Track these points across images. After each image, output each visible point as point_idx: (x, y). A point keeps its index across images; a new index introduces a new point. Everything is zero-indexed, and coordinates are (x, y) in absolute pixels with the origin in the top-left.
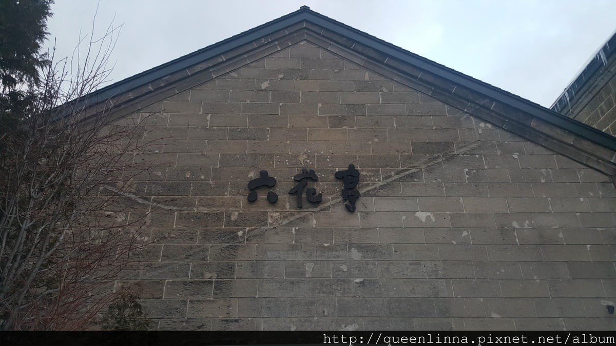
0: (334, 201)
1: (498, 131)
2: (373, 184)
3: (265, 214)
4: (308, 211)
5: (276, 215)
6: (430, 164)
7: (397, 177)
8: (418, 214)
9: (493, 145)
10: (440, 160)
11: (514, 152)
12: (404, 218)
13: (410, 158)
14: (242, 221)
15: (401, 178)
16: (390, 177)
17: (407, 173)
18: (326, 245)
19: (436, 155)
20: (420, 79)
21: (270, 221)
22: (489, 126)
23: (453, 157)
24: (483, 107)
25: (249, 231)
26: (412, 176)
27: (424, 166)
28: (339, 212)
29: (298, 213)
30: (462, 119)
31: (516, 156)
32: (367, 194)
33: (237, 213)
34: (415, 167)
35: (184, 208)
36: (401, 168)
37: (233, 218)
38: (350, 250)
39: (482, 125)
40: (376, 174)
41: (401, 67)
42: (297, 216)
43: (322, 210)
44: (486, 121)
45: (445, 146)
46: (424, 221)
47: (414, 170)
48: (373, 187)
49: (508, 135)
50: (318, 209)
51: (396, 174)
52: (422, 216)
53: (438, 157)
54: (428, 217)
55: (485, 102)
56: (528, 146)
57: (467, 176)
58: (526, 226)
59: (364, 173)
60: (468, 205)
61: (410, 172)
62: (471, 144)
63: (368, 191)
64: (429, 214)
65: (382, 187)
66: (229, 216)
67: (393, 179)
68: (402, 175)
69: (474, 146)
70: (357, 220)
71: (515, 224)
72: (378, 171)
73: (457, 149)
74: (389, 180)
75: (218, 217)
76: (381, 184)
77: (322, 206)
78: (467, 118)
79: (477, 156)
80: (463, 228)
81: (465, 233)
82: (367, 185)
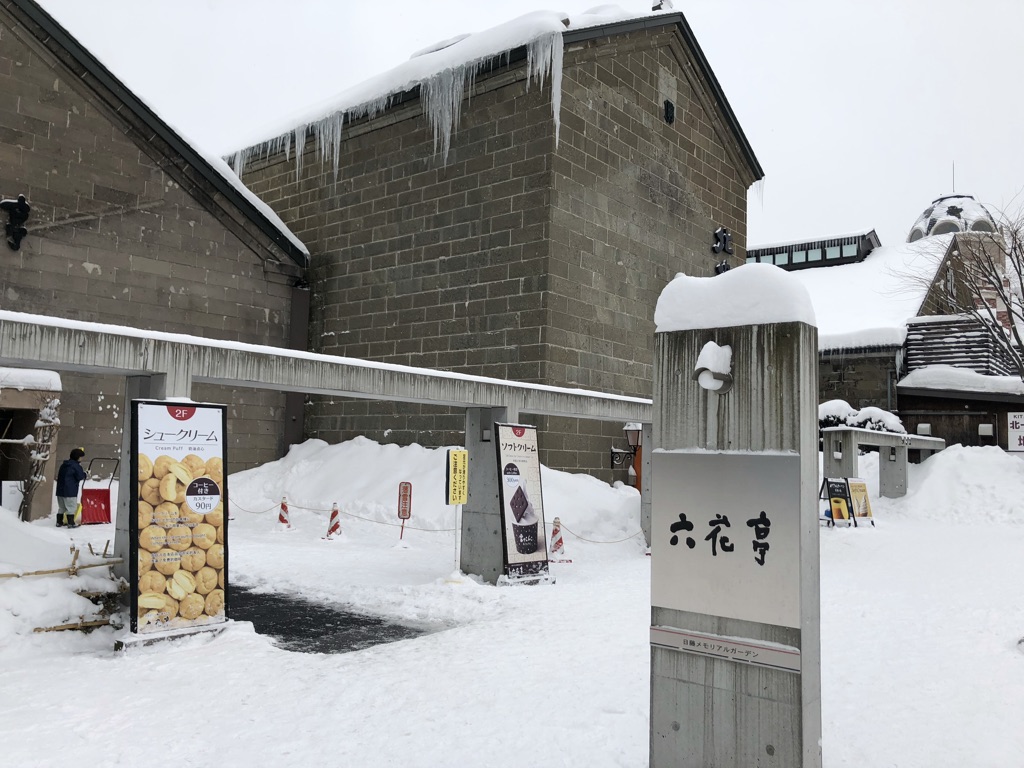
1: (184, 193)
2: (43, 223)
6: (109, 214)
7: (72, 220)
8: (86, 265)
9: (175, 208)
10: (120, 212)
11: (192, 219)
12: (70, 266)
13: (89, 202)
15: (76, 223)
16: (63, 218)
17: (82, 218)
19: (117, 205)
20: (119, 113)
22: (177, 186)
23: (133, 212)
24: (176, 166)
26: (87, 223)
27: (102, 215)
30: (152, 171)
31: (192, 224)
32: (34, 233)
34: (93, 214)
36: (77, 211)
39: (170, 183)
40: (49, 212)
41: (100, 89)
44: (175, 181)
45: (128, 198)
46: (90, 271)
47: (91, 217)
48: (43, 227)
49: (191, 200)
51: (71, 217)
53: (119, 208)
54: (95, 269)
55: (179, 161)
56: (206, 216)
57: (143, 235)
58: (181, 292)
59: (35, 209)
60: (135, 263)
61: (87, 218)
62: (153, 202)
63: (37, 230)
64: (97, 266)
65: (53, 229)
67: (67, 222)
68: (78, 219)
69: (157, 204)
70: (19, 260)
71: (172, 289)
72: (51, 209)
73: (140, 204)
74: (62, 222)
76: (53, 225)
78: (158, 172)
79: (157, 216)
80: (126, 285)
81: (126, 290)
82: (37, 223)
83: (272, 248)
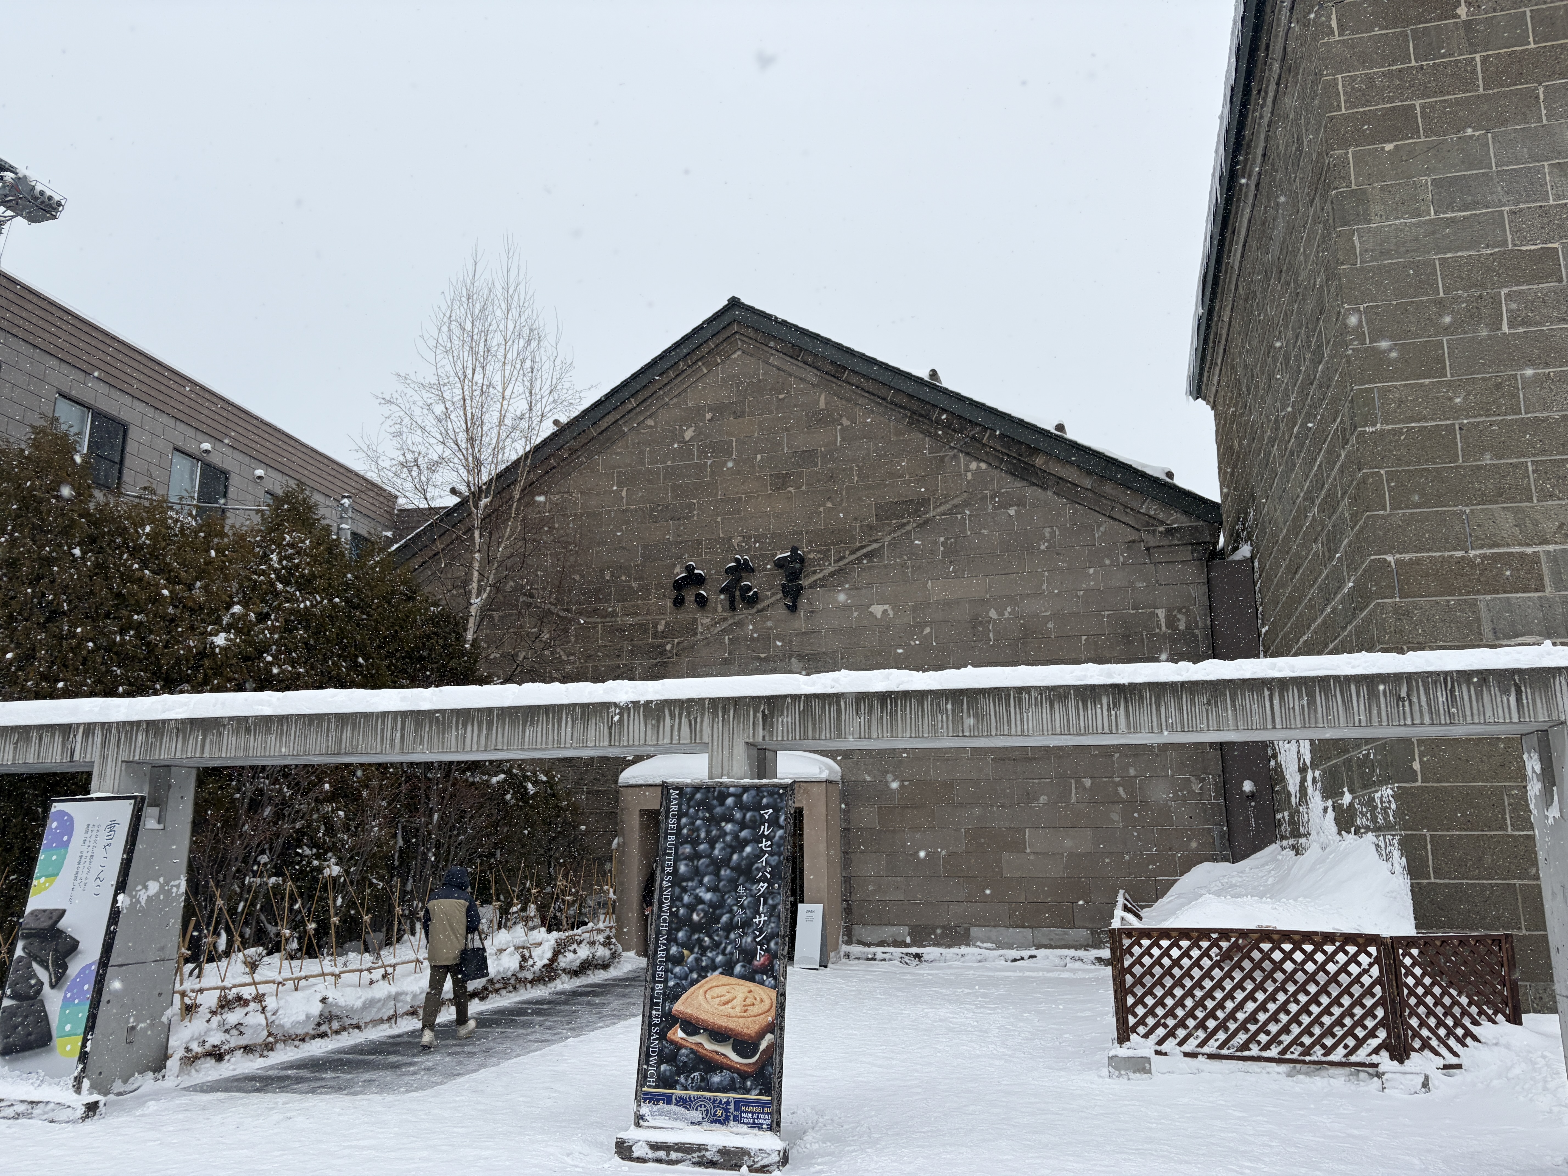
0: (774, 599)
1: (996, 473)
2: (821, 570)
3: (695, 621)
4: (743, 613)
5: (706, 621)
6: (896, 535)
7: (852, 557)
8: (873, 609)
10: (908, 528)
11: (1011, 506)
12: (856, 614)
13: (871, 527)
14: (669, 633)
15: (858, 558)
16: (844, 557)
17: (865, 551)
18: (763, 656)
19: (904, 521)
20: (891, 403)
21: (700, 629)
22: (983, 466)
23: (926, 522)
24: (973, 438)
25: (678, 643)
26: (870, 555)
27: (888, 539)
28: (780, 611)
29: (732, 617)
30: (946, 459)
31: (1012, 512)
32: (813, 585)
33: (663, 622)
34: (876, 541)
35: (608, 619)
36: (858, 544)
37: (660, 628)
38: (790, 658)
39: (974, 465)
40: (826, 554)
42: (730, 621)
43: (759, 611)
44: (979, 460)
45: (920, 505)
46: (879, 616)
47: (875, 546)
48: (820, 576)
49: (1006, 477)
50: (755, 610)
51: (853, 552)
52: (877, 610)
53: (908, 523)
54: (885, 611)
55: (976, 431)
57: (942, 549)
58: (1007, 615)
59: (812, 556)
61: (869, 549)
62: (953, 499)
63: (815, 581)
64: (886, 607)
65: (832, 574)
66: (655, 626)
67: (846, 561)
68: (859, 554)
69: (957, 501)
70: (800, 622)
71: (993, 614)
72: (829, 550)
73: (934, 508)
74: (841, 563)
75: (643, 628)
76: (831, 569)
77: (759, 606)
78: (955, 456)
79: (959, 516)
80: (926, 624)
81: (927, 630)
82: (815, 572)
83: (1148, 509)
